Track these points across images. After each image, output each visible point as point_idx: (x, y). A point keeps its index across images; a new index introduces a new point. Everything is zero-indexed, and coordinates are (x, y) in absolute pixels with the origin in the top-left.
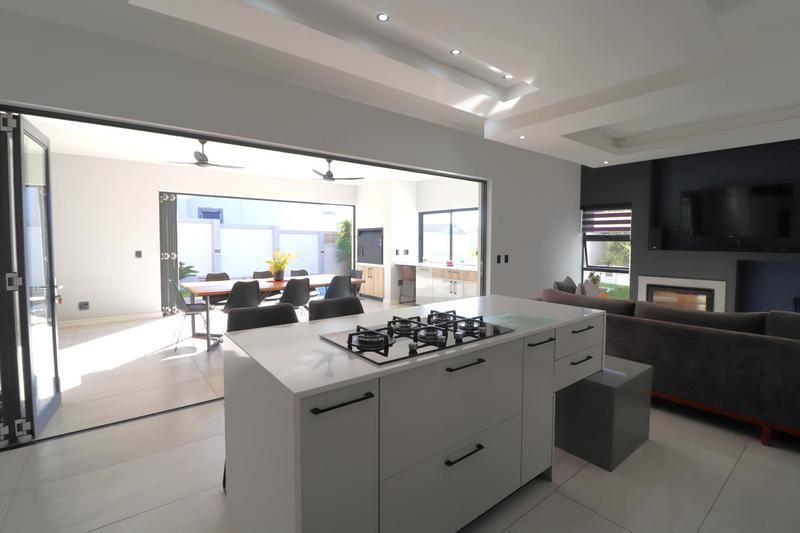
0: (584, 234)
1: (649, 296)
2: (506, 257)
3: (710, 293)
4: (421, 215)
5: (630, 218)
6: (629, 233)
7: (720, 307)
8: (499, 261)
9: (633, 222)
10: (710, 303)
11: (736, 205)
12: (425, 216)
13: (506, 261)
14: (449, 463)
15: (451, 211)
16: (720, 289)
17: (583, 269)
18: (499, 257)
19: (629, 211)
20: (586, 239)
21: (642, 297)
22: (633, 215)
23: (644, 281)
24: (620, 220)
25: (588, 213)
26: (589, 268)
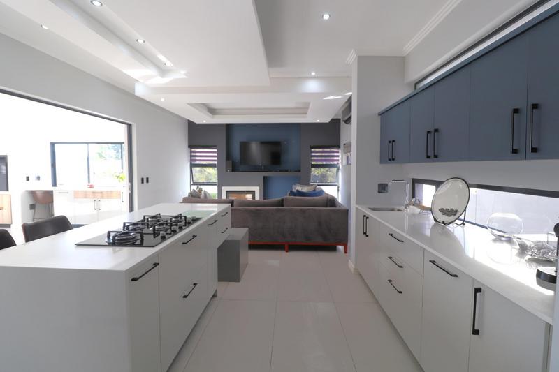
0: (191, 164)
1: (227, 196)
2: (147, 179)
3: (253, 193)
4: (53, 144)
5: (216, 154)
6: (216, 163)
7: (257, 198)
8: (143, 182)
9: (218, 157)
10: (254, 197)
11: (255, 149)
12: (56, 145)
13: (147, 181)
14: (185, 297)
15: (87, 143)
16: (257, 189)
17: (191, 185)
18: (142, 179)
19: (216, 150)
20: (192, 166)
21: (224, 197)
22: (218, 152)
23: (225, 189)
24: (211, 155)
25: (193, 150)
26: (195, 184)
